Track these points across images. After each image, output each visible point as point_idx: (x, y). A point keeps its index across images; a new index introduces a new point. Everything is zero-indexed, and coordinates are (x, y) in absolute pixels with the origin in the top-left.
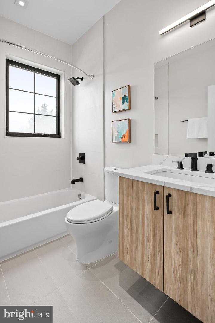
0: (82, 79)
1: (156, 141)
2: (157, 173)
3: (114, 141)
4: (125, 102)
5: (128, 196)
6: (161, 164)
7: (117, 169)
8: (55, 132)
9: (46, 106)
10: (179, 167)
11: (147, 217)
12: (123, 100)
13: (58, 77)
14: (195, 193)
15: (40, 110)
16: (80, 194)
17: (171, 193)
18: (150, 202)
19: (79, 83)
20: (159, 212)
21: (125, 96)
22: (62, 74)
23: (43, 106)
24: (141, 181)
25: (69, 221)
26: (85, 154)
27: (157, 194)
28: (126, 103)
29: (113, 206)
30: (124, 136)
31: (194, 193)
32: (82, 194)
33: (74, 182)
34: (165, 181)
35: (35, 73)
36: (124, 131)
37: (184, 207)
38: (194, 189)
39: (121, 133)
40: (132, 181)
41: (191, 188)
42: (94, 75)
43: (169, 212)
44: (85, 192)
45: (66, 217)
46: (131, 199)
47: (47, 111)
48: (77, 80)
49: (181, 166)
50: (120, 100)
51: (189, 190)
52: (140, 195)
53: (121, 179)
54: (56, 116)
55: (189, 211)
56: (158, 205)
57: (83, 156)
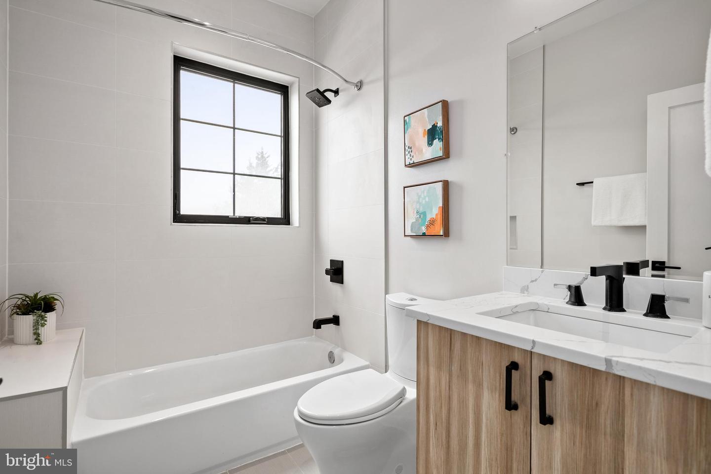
0: (336, 92)
1: (513, 232)
2: (515, 313)
3: (408, 232)
4: (436, 142)
5: (439, 368)
6: (525, 290)
7: (416, 300)
8: (277, 213)
9: (266, 156)
10: (573, 300)
11: (487, 425)
12: (431, 137)
13: (283, 90)
14: (620, 377)
15: (254, 165)
16: (331, 352)
17: (552, 371)
18: (496, 389)
19: (329, 102)
20: (517, 416)
21: (434, 127)
22: (292, 84)
23: (260, 156)
24: (472, 336)
25: (303, 416)
26: (342, 262)
27: (513, 371)
28: (438, 144)
29: (406, 387)
30: (432, 222)
31: (617, 375)
32: (336, 352)
33: (318, 324)
34: (535, 340)
35: (234, 83)
36: (431, 209)
37: (588, 411)
38: (617, 364)
39: (424, 214)
40: (449, 332)
41: (608, 362)
42: (365, 81)
43: (546, 420)
44: (345, 349)
45: (297, 407)
46: (447, 378)
47: (267, 167)
48: (325, 94)
49: (577, 297)
50: (424, 136)
51: (602, 368)
52: (470, 369)
53: (422, 326)
54: (280, 177)
55: (602, 421)
56: (515, 397)
57: (339, 266)
